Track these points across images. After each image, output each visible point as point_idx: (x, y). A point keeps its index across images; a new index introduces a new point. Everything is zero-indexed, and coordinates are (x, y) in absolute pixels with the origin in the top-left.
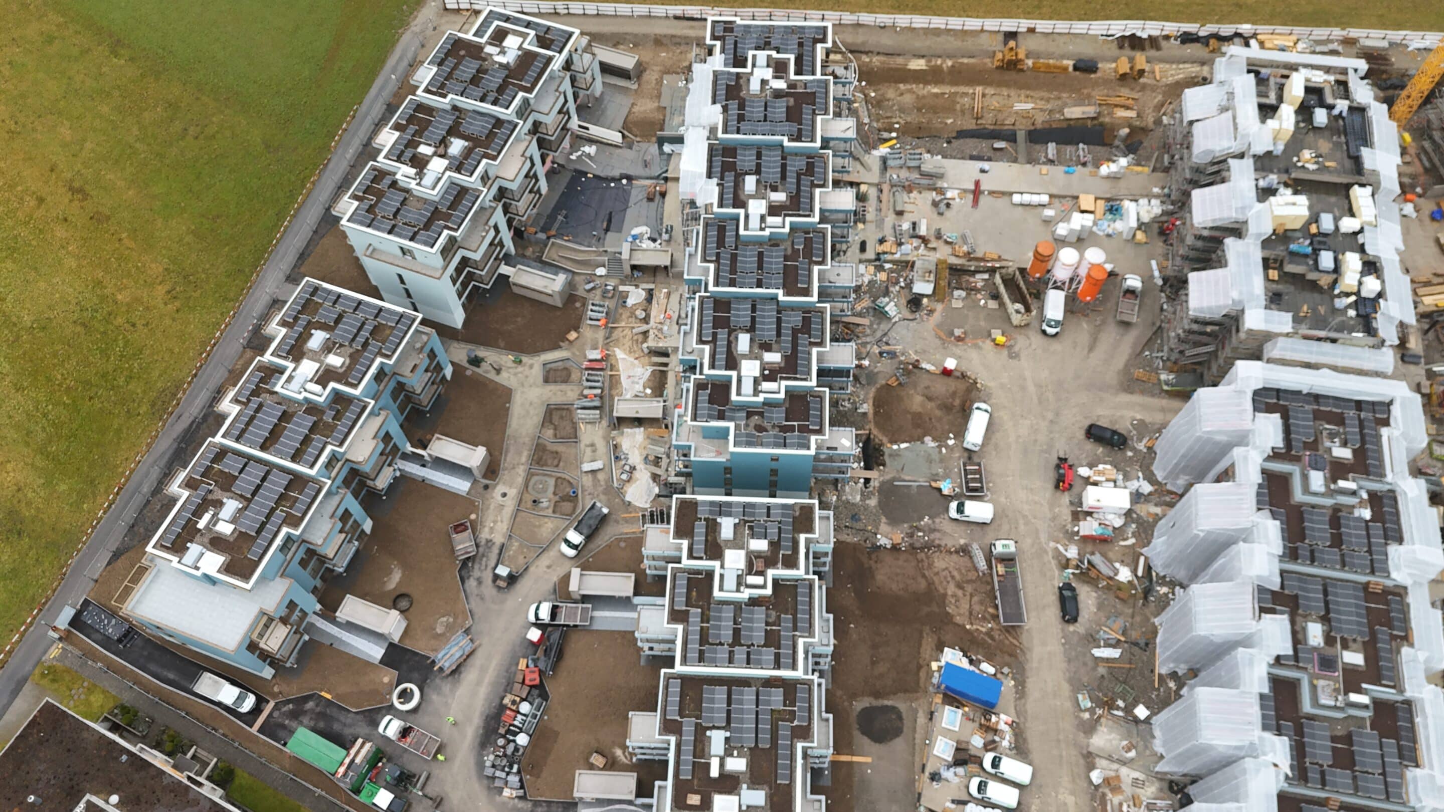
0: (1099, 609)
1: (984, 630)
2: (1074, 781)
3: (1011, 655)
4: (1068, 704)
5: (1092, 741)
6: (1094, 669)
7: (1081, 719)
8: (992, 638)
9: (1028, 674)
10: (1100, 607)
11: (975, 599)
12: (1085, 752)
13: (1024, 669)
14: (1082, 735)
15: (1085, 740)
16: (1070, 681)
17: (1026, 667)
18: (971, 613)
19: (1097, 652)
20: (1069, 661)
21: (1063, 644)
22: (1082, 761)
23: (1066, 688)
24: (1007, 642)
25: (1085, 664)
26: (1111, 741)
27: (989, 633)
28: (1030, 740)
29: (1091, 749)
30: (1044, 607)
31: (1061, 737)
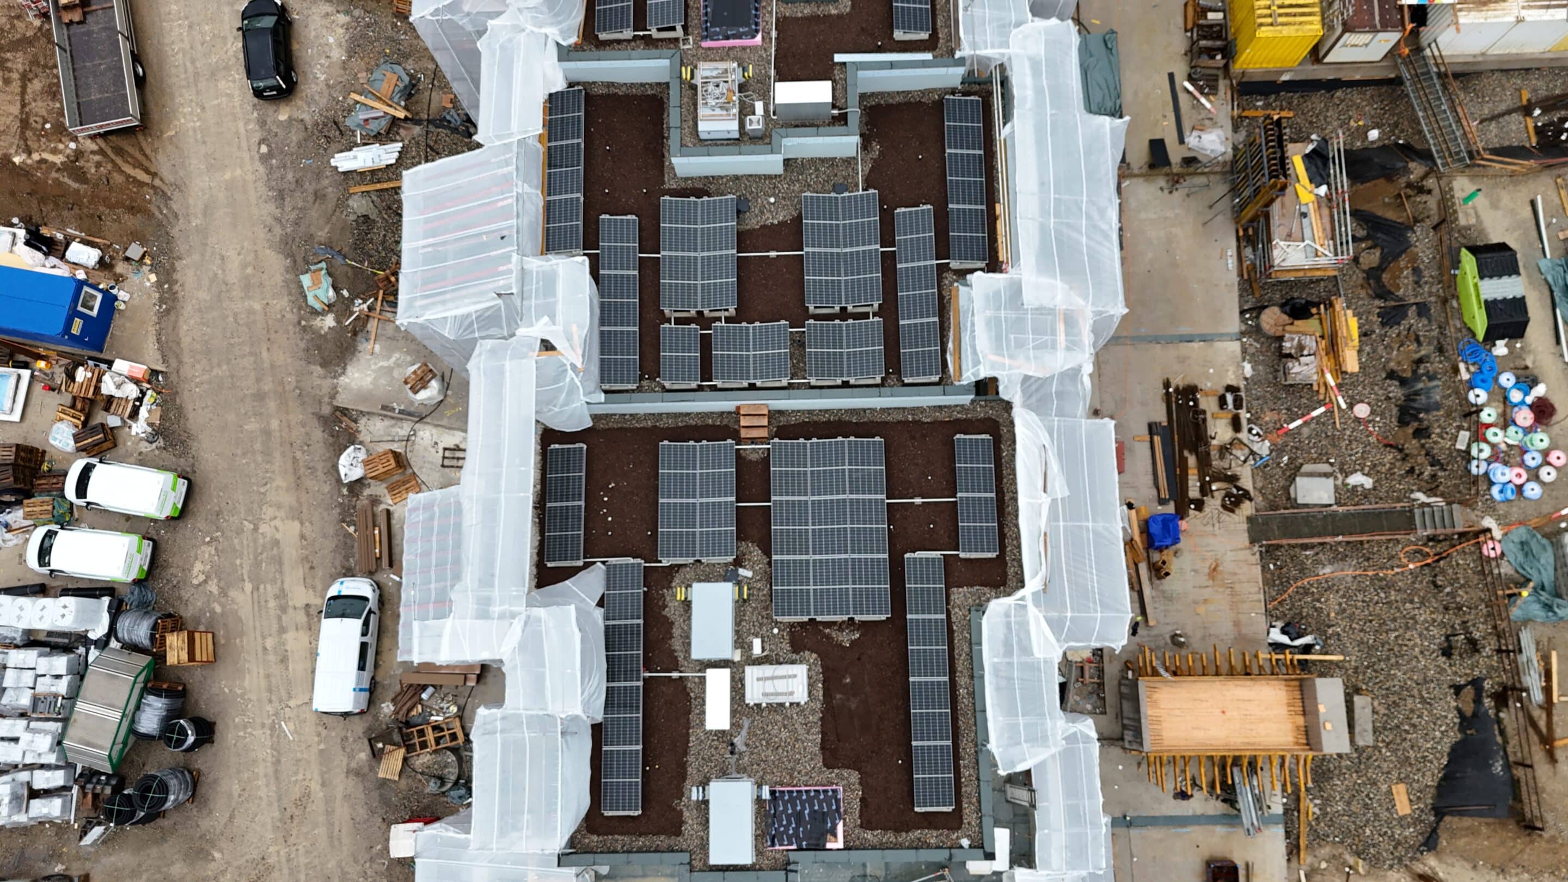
0: (351, 53)
1: (58, 159)
2: (298, 483)
3: (132, 210)
4: (282, 303)
5: (343, 380)
6: (342, 203)
7: (316, 332)
8: (80, 176)
9: (181, 247)
10: (355, 47)
11: (36, 85)
12: (326, 410)
13: (170, 240)
14: (318, 370)
15: (327, 383)
16: (287, 246)
17: (175, 232)
18: (25, 123)
19: (345, 161)
20: (281, 197)
21: (265, 159)
22: (318, 434)
23: (276, 263)
24: (118, 178)
25: (319, 196)
26: (390, 370)
27: (73, 166)
28: (189, 407)
29: (342, 401)
30: (213, 74)
31: (267, 386)
